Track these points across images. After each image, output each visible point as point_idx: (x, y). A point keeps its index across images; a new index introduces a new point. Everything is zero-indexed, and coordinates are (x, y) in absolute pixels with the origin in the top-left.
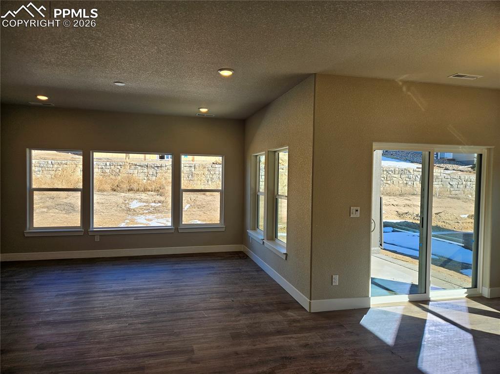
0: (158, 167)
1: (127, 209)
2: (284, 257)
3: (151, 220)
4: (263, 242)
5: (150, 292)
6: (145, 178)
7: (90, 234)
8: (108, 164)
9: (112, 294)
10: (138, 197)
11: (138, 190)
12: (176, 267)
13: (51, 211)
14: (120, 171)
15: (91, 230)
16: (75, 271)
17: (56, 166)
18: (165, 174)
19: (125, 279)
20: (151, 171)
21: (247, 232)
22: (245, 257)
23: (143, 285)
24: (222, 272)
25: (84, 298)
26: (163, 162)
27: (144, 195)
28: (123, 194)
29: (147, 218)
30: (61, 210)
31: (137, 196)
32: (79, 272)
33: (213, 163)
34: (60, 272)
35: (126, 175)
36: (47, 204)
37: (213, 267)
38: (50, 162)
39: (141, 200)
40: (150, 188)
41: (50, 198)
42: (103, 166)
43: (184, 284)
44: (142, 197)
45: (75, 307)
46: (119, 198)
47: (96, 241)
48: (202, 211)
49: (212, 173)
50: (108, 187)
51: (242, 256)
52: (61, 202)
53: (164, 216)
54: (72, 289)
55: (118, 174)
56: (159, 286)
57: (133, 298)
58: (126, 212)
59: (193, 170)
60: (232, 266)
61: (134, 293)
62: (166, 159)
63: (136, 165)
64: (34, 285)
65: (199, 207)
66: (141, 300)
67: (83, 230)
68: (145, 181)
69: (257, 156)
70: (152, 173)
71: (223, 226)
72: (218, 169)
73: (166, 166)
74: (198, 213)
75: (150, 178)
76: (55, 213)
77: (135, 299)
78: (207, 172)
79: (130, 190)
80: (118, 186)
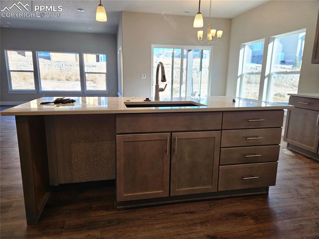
7: (40, 93)
14: (71, 69)
26: (99, 64)
42: (61, 66)
46: (70, 84)
50: (64, 78)
67: (36, 91)
71: (107, 91)
80: (69, 77)
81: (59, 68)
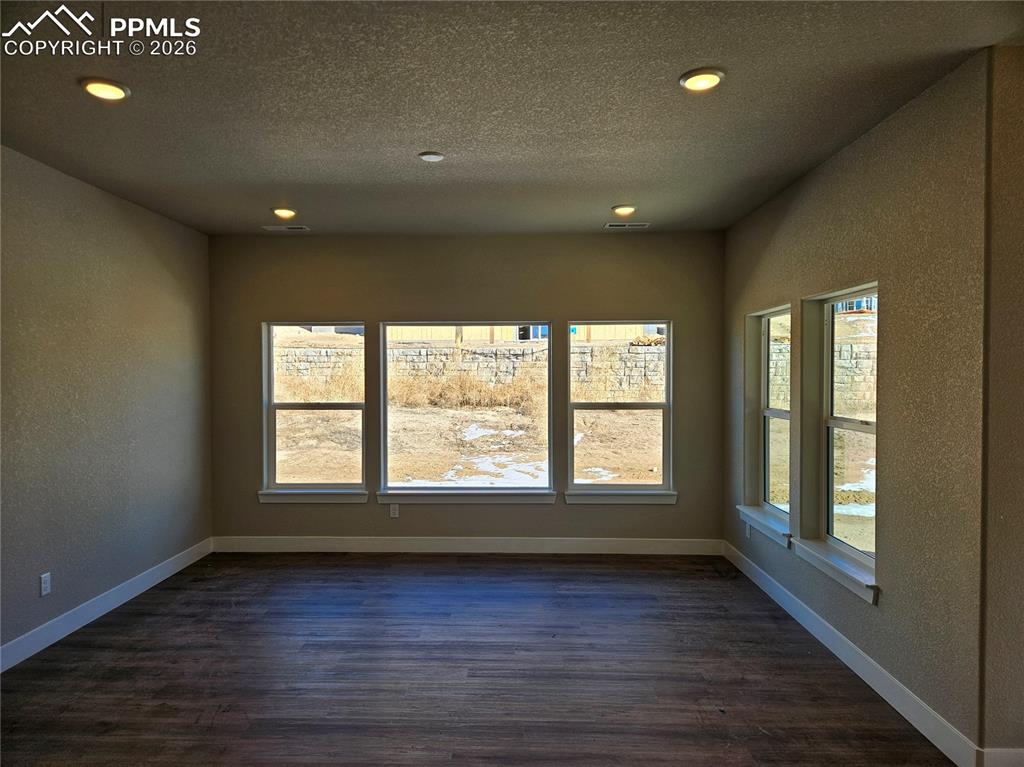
0: (516, 356)
1: (459, 441)
2: (869, 597)
3: (505, 466)
4: (790, 543)
5: (505, 656)
6: (493, 379)
7: (380, 501)
8: (424, 352)
9: (419, 654)
10: (479, 417)
11: (479, 404)
12: (564, 589)
13: (323, 444)
14: (444, 364)
15: (382, 492)
16: (346, 585)
17: (333, 359)
18: (532, 370)
19: (449, 615)
20: (504, 364)
21: (738, 510)
22: (734, 574)
23: (489, 635)
24: (678, 615)
25: (360, 659)
26: (527, 345)
27: (490, 412)
28: (451, 412)
29: (496, 461)
30: (341, 444)
31: (479, 414)
32: (356, 588)
33: (632, 344)
34: (319, 584)
35: (455, 373)
36: (318, 431)
37: (654, 598)
38: (323, 352)
39: (484, 424)
40: (501, 399)
41: (323, 420)
42: (415, 357)
43: (586, 641)
44: (487, 418)
45: (338, 685)
46: (443, 419)
47: (391, 516)
48: (610, 447)
49: (629, 364)
50: (422, 397)
51: (722, 570)
52: (341, 427)
53: (531, 457)
54: (338, 633)
55: (441, 372)
56: (526, 640)
57: (465, 672)
58: (456, 448)
59: (589, 359)
60: (703, 599)
61: (466, 656)
62: (532, 339)
63: (475, 353)
64: (267, 613)
65: (604, 438)
66: (485, 680)
67: (367, 492)
68: (492, 385)
69: (760, 317)
70: (505, 369)
71: (671, 492)
72: (643, 356)
73: (532, 353)
74: (602, 452)
75: (502, 378)
76: (329, 448)
77: (469, 676)
78: (618, 364)
79: (465, 403)
80: (441, 395)
81: (408, 366)
